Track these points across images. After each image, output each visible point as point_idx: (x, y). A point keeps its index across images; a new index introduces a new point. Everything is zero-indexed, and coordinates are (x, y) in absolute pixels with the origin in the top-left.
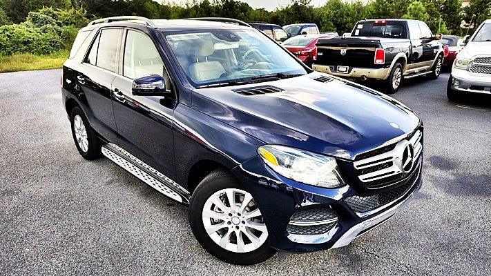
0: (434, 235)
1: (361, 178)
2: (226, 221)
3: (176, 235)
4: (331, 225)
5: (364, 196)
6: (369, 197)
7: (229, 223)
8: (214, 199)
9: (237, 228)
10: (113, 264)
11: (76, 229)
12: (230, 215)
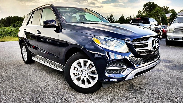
0: (168, 82)
1: (136, 49)
2: (80, 74)
3: (60, 85)
4: (124, 70)
5: (137, 58)
6: (140, 59)
7: (82, 75)
8: (75, 64)
9: (85, 77)
10: (32, 95)
11: (18, 84)
12: (82, 71)
